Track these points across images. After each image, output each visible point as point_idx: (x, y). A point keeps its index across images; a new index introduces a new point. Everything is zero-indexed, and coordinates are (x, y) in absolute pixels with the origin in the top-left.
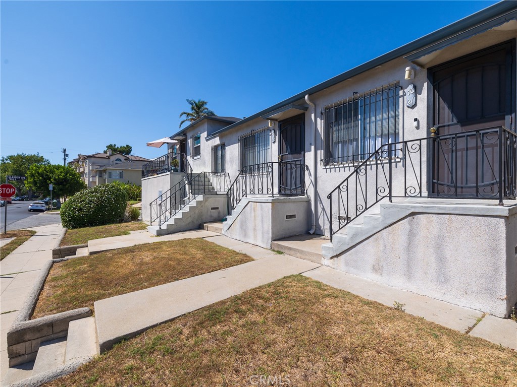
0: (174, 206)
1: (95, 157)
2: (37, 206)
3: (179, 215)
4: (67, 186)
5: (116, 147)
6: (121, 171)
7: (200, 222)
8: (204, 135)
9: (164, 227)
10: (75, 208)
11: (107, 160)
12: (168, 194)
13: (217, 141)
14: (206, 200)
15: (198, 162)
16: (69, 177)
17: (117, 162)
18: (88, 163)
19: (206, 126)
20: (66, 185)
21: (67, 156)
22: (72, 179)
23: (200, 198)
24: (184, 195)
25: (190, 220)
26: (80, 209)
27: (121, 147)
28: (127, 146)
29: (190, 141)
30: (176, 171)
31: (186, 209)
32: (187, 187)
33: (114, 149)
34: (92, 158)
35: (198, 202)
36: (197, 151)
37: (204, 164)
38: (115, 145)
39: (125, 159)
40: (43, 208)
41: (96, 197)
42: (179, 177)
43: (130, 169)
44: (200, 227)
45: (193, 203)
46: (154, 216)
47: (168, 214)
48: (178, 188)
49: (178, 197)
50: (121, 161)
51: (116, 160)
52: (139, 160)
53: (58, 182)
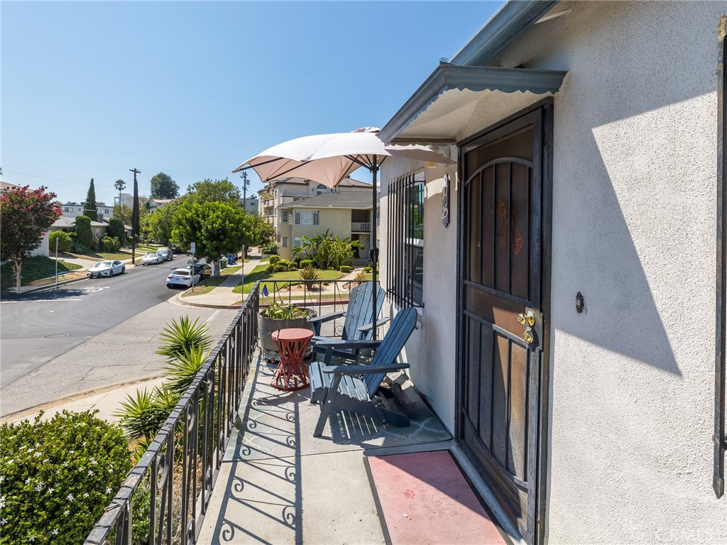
1: (287, 183)
2: (178, 279)
4: (225, 242)
6: (316, 211)
11: (304, 187)
16: (229, 225)
17: (319, 190)
18: (277, 192)
20: (224, 240)
21: (248, 184)
22: (233, 229)
34: (284, 186)
40: (187, 283)
43: (331, 206)
50: (325, 188)
51: (318, 188)
52: (353, 186)
53: (213, 236)
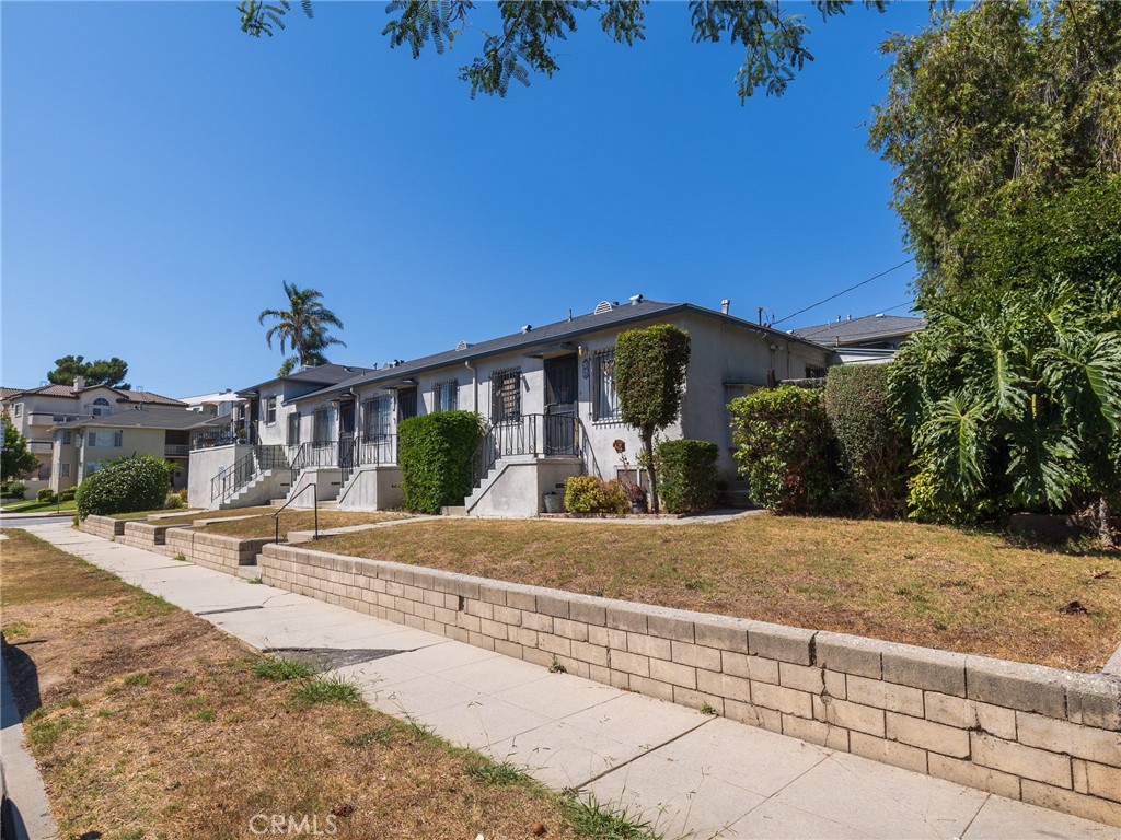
0: (239, 484)
1: (41, 395)
3: (244, 490)
5: (84, 363)
6: (118, 431)
7: (267, 498)
8: (280, 398)
9: (227, 502)
10: (101, 491)
12: (233, 469)
13: (293, 409)
14: (274, 475)
15: (272, 430)
17: (97, 407)
19: (282, 388)
23: (268, 473)
24: (252, 470)
25: (256, 496)
26: (109, 492)
27: (97, 364)
28: (115, 360)
29: (263, 402)
30: (242, 442)
31: (252, 484)
32: (256, 461)
33: (78, 368)
34: (36, 398)
35: (266, 477)
36: (272, 417)
37: (279, 433)
38: (80, 359)
39: (118, 401)
41: (130, 475)
42: (246, 449)
43: (138, 426)
44: (268, 503)
45: (260, 478)
46: (216, 493)
47: (231, 492)
48: (244, 462)
49: (244, 472)
50: (107, 404)
51: (95, 403)
52: (154, 403)
